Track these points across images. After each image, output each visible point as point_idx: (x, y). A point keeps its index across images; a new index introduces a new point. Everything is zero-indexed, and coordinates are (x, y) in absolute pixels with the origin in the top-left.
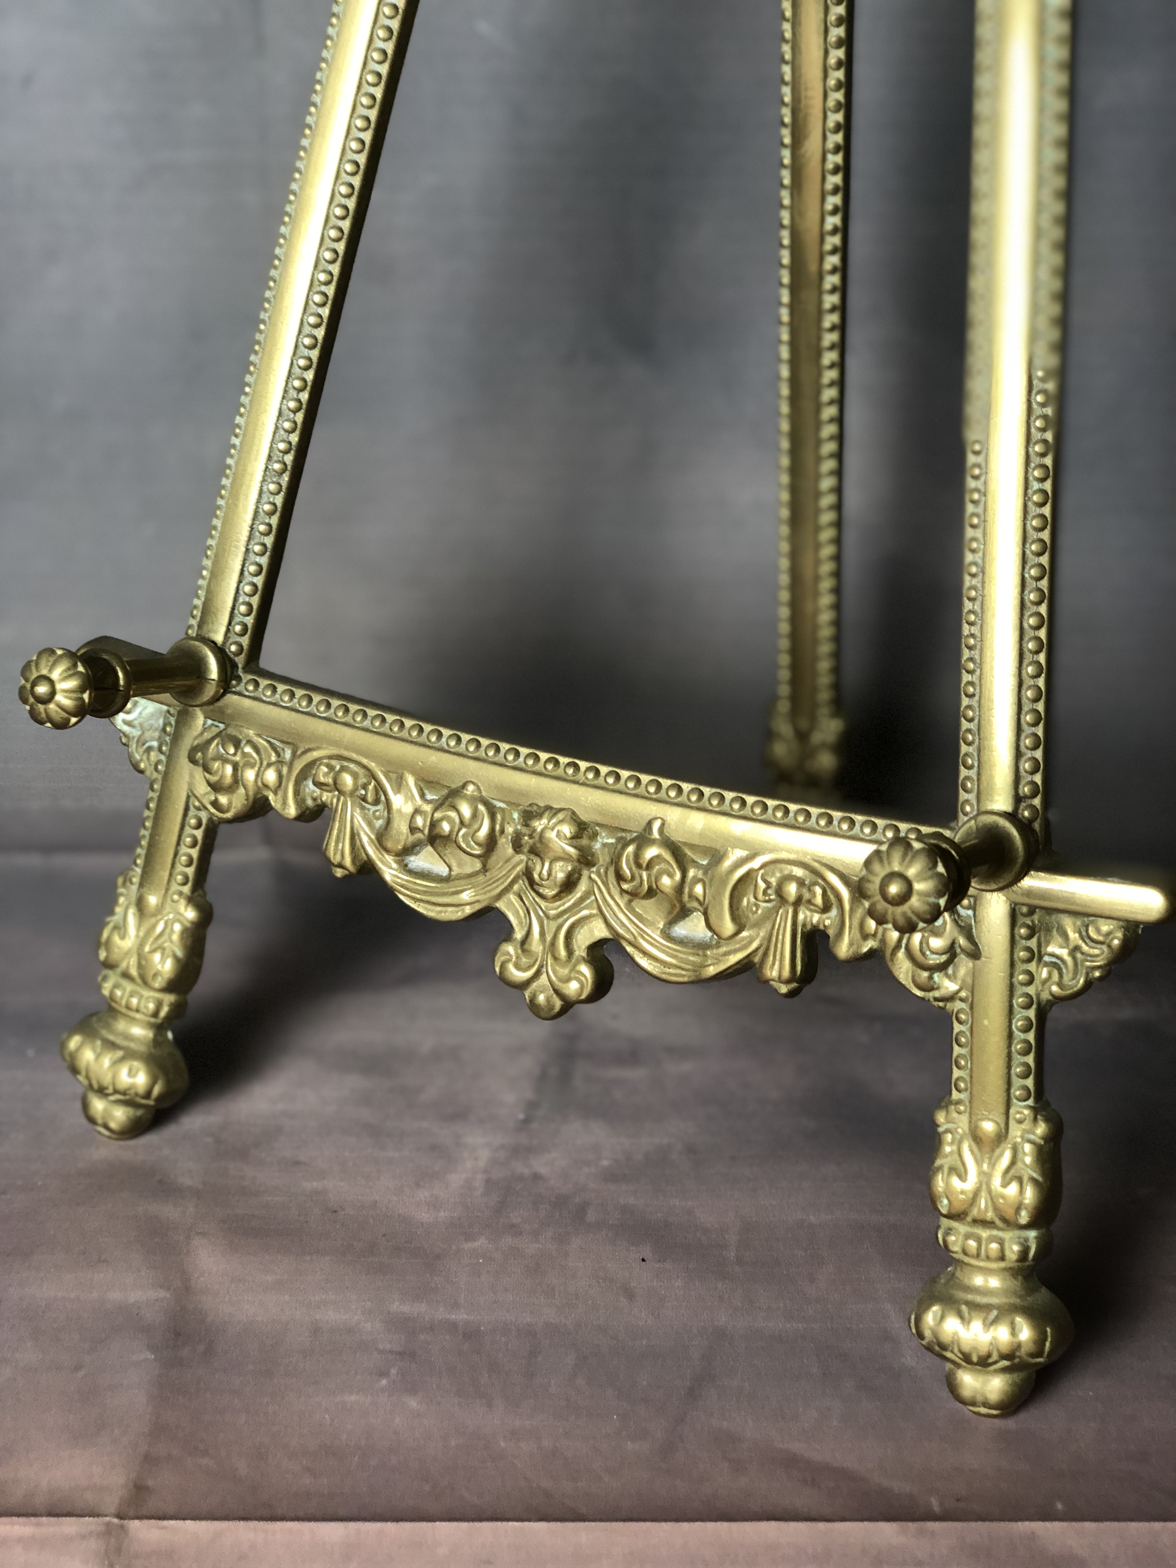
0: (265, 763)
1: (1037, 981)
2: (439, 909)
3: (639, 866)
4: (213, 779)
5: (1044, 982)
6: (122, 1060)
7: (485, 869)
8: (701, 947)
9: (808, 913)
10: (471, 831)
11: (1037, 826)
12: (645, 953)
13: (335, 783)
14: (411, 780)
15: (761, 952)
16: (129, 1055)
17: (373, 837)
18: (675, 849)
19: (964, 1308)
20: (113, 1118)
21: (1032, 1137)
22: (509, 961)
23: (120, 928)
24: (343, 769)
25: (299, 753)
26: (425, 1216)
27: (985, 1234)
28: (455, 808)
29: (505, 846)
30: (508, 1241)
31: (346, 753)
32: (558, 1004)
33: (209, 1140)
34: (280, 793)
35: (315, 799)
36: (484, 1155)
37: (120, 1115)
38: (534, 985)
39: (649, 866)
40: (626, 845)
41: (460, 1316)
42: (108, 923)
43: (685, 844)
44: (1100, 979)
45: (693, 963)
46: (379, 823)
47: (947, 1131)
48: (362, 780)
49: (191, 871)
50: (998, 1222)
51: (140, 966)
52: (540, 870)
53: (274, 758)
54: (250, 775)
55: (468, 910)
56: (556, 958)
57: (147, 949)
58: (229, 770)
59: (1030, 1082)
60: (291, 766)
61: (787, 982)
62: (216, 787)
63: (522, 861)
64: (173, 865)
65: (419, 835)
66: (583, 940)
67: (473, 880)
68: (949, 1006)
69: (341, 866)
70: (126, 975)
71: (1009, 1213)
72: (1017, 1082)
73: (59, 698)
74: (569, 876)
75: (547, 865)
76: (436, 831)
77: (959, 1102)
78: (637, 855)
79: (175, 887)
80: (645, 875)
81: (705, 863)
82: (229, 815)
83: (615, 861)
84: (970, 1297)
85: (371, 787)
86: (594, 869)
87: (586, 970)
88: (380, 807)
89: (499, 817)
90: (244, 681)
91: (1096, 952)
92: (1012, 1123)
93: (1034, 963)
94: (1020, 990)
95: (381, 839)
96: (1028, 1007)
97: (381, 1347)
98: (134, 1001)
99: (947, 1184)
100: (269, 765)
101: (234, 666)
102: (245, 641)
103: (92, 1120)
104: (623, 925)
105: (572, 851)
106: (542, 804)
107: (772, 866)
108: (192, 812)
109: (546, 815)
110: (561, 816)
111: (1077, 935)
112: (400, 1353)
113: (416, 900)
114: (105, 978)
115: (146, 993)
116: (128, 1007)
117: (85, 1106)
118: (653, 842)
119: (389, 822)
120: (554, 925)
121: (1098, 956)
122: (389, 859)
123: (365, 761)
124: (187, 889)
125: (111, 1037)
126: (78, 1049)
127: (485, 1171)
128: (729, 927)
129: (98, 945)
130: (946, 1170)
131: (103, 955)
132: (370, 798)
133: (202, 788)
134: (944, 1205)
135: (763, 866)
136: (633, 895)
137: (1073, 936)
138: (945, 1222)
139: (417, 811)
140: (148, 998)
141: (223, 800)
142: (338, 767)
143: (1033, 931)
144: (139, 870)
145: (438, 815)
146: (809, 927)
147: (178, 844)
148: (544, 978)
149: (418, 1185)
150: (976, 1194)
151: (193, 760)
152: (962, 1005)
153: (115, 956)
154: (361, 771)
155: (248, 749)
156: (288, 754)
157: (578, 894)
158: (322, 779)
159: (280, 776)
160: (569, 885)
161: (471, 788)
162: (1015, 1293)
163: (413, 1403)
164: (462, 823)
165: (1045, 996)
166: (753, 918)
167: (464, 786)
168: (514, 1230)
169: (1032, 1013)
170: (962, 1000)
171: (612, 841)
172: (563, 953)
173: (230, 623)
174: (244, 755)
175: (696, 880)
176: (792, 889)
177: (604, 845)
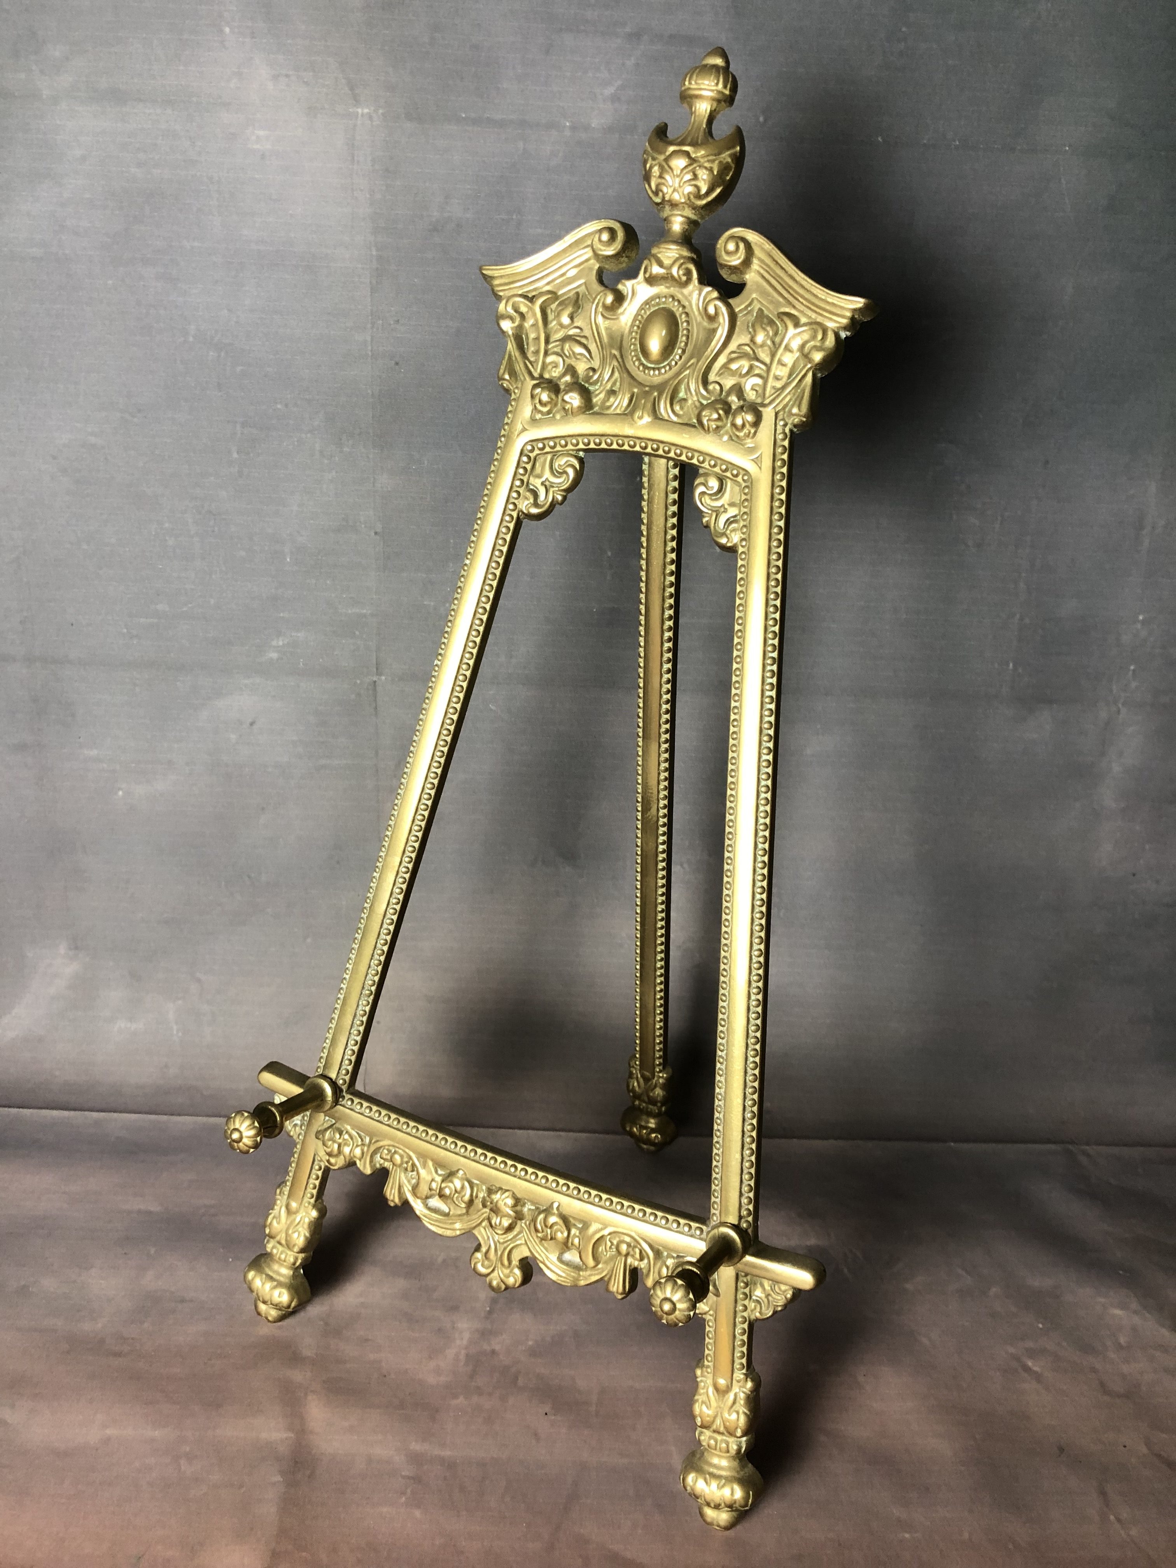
0: (355, 1145)
1: (749, 1310)
2: (444, 1230)
3: (546, 1226)
4: (328, 1150)
5: (752, 1311)
6: (275, 1287)
7: (467, 1213)
8: (577, 1268)
9: (632, 1260)
10: (461, 1195)
11: (750, 1231)
12: (548, 1268)
13: (391, 1158)
14: (430, 1163)
15: (608, 1276)
16: (280, 1284)
17: (410, 1189)
18: (566, 1221)
19: (708, 1476)
20: (271, 1315)
21: (744, 1390)
22: (479, 1262)
23: (278, 1218)
24: (395, 1152)
25: (373, 1141)
26: (432, 1380)
27: (719, 1437)
28: (452, 1182)
29: (478, 1203)
30: (475, 1399)
31: (397, 1145)
32: (503, 1287)
33: (322, 1323)
34: (362, 1161)
35: (381, 1165)
36: (467, 1336)
37: (273, 1313)
38: (492, 1275)
39: (551, 1227)
40: (540, 1213)
41: (447, 1453)
42: (271, 1214)
43: (571, 1216)
44: (781, 1311)
45: (573, 1277)
46: (414, 1181)
47: (702, 1381)
48: (406, 1159)
49: (315, 1192)
50: (725, 1433)
51: (286, 1240)
52: (495, 1220)
53: (360, 1143)
54: (347, 1150)
55: (458, 1233)
56: (502, 1264)
57: (290, 1232)
58: (336, 1146)
59: (744, 1361)
60: (369, 1146)
61: (621, 1294)
62: (330, 1154)
63: (486, 1212)
64: (306, 1188)
65: (433, 1192)
66: (516, 1257)
67: (461, 1218)
68: (704, 1316)
69: (393, 1201)
70: (279, 1243)
71: (732, 1430)
72: (737, 1361)
73: (245, 1140)
74: (510, 1225)
75: (499, 1218)
76: (442, 1193)
77: (708, 1367)
78: (545, 1219)
79: (306, 1199)
80: (549, 1231)
81: (580, 1226)
82: (336, 1167)
83: (534, 1221)
84: (711, 1470)
85: (410, 1164)
86: (524, 1221)
87: (518, 1272)
88: (415, 1173)
89: (475, 1189)
90: (346, 1098)
91: (779, 1298)
92: (734, 1382)
93: (747, 1300)
94: (739, 1315)
95: (415, 1189)
96: (744, 1322)
97: (403, 1473)
98: (283, 1257)
99: (701, 1410)
100: (357, 1146)
101: (341, 1090)
102: (347, 1078)
103: (259, 1314)
104: (538, 1252)
105: (511, 1213)
106: (498, 1186)
107: (614, 1235)
108: (316, 1163)
109: (499, 1192)
110: (507, 1194)
111: (769, 1288)
112: (413, 1478)
113: (431, 1224)
114: (268, 1242)
115: (289, 1253)
116: (279, 1258)
117: (256, 1307)
118: (554, 1214)
119: (418, 1184)
120: (503, 1247)
121: (780, 1301)
122: (419, 1201)
123: (407, 1150)
124: (313, 1201)
125: (271, 1273)
126: (253, 1279)
127: (466, 1348)
128: (591, 1262)
129: (265, 1226)
130: (700, 1401)
131: (267, 1231)
132: (409, 1169)
133: (322, 1153)
134: (699, 1421)
135: (610, 1234)
136: (542, 1239)
137: (767, 1287)
138: (699, 1429)
139: (433, 1180)
140: (290, 1255)
141: (333, 1160)
142: (393, 1151)
143: (747, 1285)
144: (288, 1188)
145: (443, 1185)
146: (633, 1267)
147: (309, 1178)
148: (496, 1272)
149: (430, 1358)
150: (715, 1417)
151: (317, 1138)
152: (711, 1318)
153: (274, 1232)
154: (405, 1156)
155: (346, 1137)
156: (367, 1140)
157: (515, 1232)
158: (384, 1157)
159: (363, 1153)
160: (510, 1228)
161: (461, 1172)
162: (735, 1469)
163: (418, 1513)
164: (456, 1191)
165: (753, 1317)
166: (604, 1259)
167: (458, 1171)
168: (479, 1391)
169: (746, 1326)
170: (710, 1315)
171: (533, 1208)
172: (506, 1262)
173: (340, 1069)
174: (344, 1139)
175: (575, 1236)
176: (624, 1248)
177: (529, 1210)
